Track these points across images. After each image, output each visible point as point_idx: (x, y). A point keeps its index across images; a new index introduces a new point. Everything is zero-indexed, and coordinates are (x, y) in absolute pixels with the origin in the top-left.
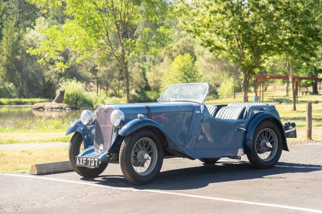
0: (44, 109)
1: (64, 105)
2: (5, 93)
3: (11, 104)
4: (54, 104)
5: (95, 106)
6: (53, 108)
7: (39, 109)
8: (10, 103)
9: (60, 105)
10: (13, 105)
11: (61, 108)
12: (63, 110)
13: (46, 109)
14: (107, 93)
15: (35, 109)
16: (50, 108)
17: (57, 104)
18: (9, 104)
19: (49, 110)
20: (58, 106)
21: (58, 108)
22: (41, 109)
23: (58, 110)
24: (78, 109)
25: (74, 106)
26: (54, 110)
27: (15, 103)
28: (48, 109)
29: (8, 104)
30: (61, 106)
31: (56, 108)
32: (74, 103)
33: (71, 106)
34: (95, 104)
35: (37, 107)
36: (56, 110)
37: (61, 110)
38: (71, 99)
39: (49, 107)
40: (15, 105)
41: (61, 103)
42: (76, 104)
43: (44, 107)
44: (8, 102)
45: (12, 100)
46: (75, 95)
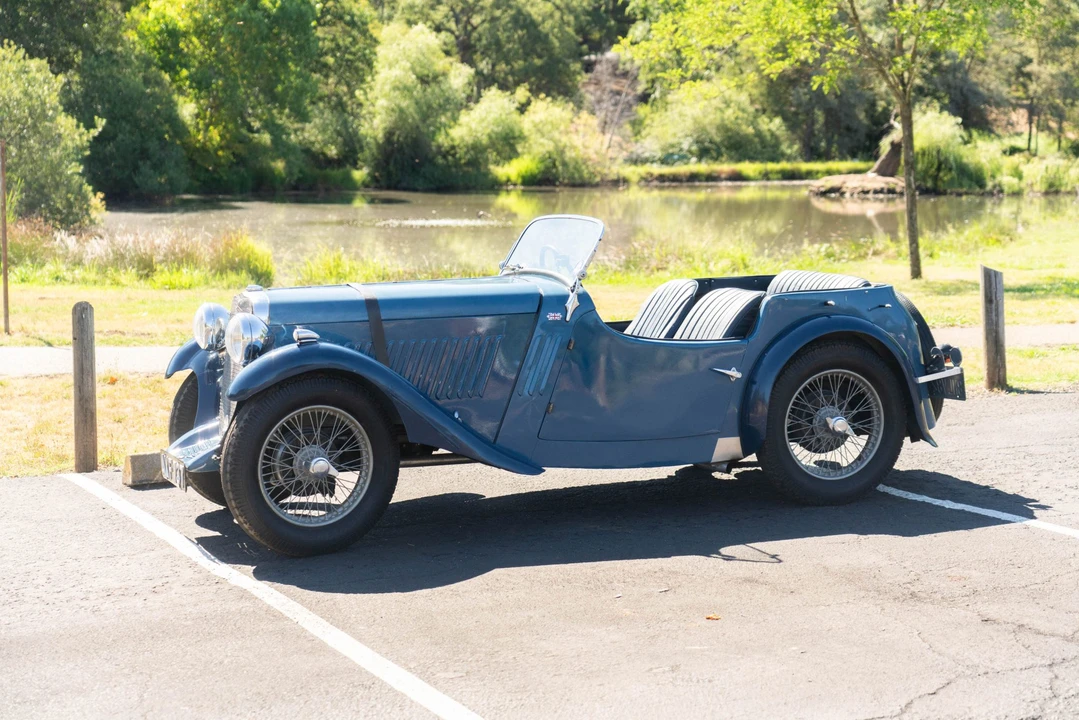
0: (843, 194)
1: (898, 182)
2: (759, 147)
3: (768, 179)
4: (873, 180)
5: (990, 184)
6: (867, 192)
7: (828, 195)
8: (766, 176)
9: (887, 183)
10: (774, 179)
11: (891, 191)
12: (895, 196)
13: (847, 195)
14: (1060, 142)
15: (817, 194)
16: (860, 189)
17: (881, 178)
18: (762, 179)
19: (856, 196)
20: (883, 185)
21: (881, 191)
22: (833, 195)
23: (881, 196)
24: (944, 193)
25: (930, 184)
26: (870, 196)
27: (780, 176)
28: (852, 195)
29: (760, 177)
30: (892, 186)
31: (876, 192)
32: (930, 176)
33: (923, 184)
34: (993, 177)
35: (823, 189)
36: (877, 196)
37: (891, 196)
38: (923, 163)
39: (856, 188)
40: (778, 179)
41: (892, 175)
42: (936, 178)
43: (844, 190)
44: (760, 173)
45: (771, 166)
46: (934, 153)
